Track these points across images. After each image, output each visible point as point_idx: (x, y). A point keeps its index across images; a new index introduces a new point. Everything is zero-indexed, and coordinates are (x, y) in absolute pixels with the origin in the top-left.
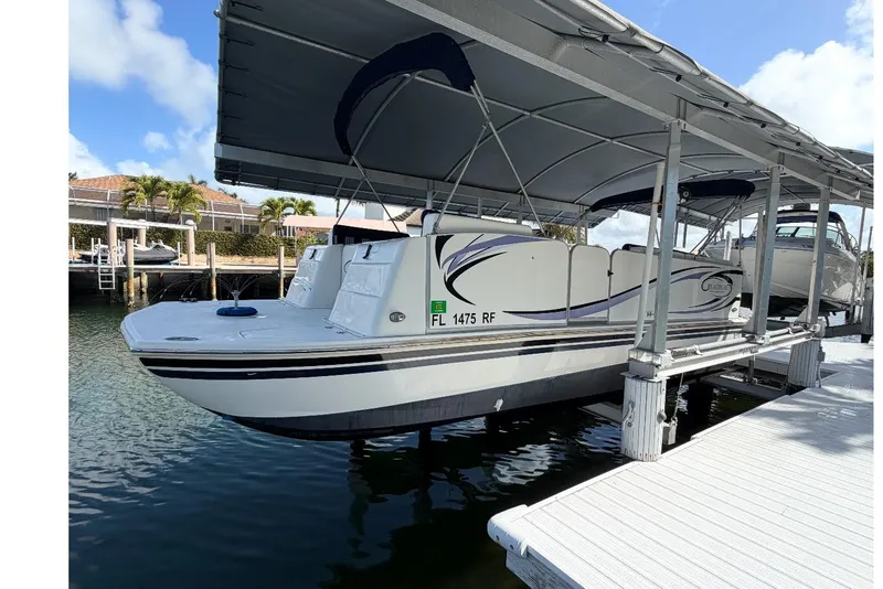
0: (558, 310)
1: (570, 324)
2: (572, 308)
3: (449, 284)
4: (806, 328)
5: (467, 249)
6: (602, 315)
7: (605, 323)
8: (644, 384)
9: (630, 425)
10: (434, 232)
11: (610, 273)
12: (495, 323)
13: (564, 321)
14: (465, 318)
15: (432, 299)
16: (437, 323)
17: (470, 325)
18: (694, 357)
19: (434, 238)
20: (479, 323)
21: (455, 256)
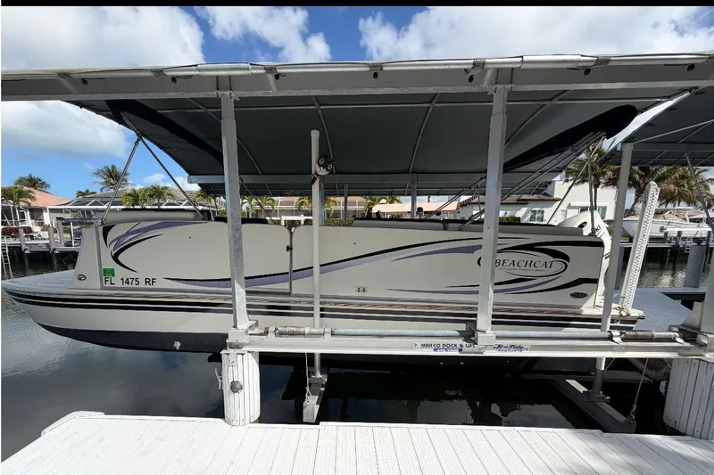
3: (115, 258)
5: (128, 234)
6: (284, 286)
7: (287, 294)
10: (102, 224)
11: (289, 249)
12: (156, 286)
14: (130, 281)
15: (103, 267)
16: (108, 283)
17: (134, 286)
19: (101, 228)
20: (142, 285)
21: (118, 239)
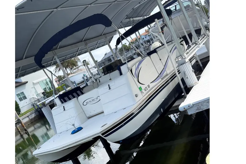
0: (158, 77)
1: (162, 79)
2: (160, 74)
3: (139, 82)
4: (205, 35)
5: (136, 70)
6: (165, 73)
7: (167, 75)
8: (185, 64)
9: (187, 78)
10: (129, 70)
11: (160, 60)
13: (160, 79)
14: (146, 89)
15: (139, 87)
18: (189, 54)
19: (130, 71)
20: (148, 89)
21: (135, 74)
